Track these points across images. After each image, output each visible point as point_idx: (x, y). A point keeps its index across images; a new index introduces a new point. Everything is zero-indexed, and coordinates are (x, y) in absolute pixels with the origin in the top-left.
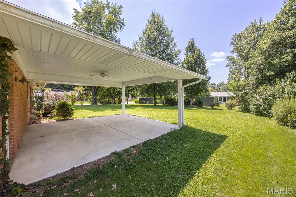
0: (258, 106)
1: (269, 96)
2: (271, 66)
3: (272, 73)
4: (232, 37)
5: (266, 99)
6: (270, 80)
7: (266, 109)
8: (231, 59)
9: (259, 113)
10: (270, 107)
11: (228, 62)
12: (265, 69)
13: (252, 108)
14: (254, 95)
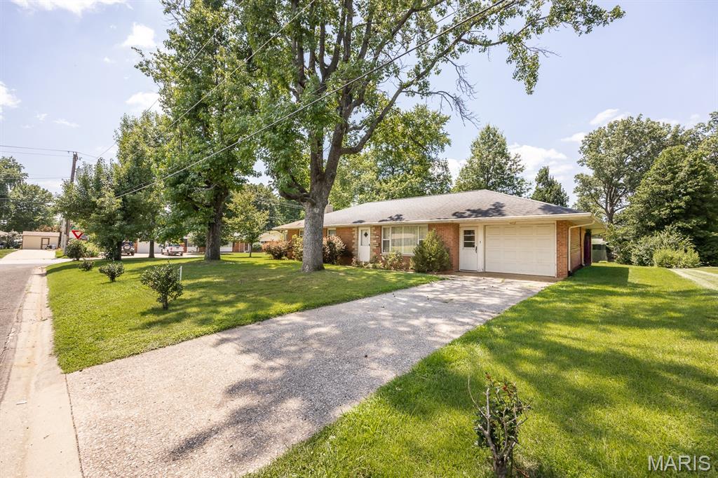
0: (640, 257)
1: (651, 246)
2: (652, 217)
3: (653, 224)
4: (584, 139)
5: (648, 250)
6: (649, 231)
7: (648, 259)
8: (583, 181)
9: (642, 263)
10: (652, 256)
11: (577, 185)
12: (646, 218)
13: (634, 259)
14: (635, 245)
